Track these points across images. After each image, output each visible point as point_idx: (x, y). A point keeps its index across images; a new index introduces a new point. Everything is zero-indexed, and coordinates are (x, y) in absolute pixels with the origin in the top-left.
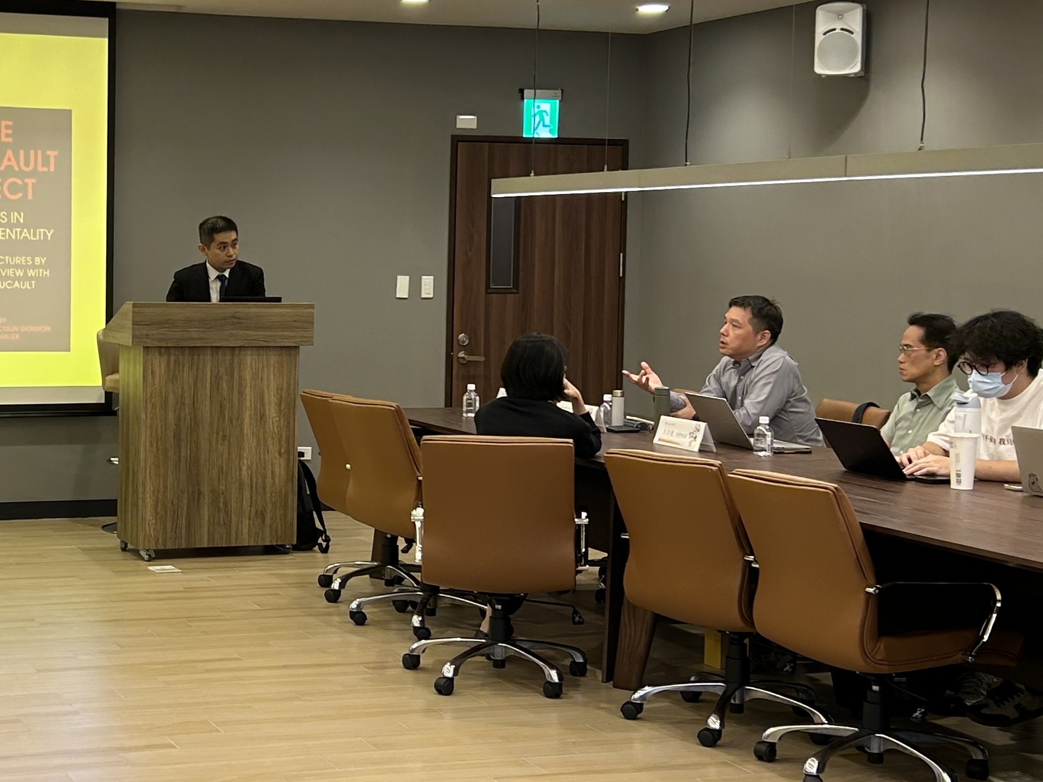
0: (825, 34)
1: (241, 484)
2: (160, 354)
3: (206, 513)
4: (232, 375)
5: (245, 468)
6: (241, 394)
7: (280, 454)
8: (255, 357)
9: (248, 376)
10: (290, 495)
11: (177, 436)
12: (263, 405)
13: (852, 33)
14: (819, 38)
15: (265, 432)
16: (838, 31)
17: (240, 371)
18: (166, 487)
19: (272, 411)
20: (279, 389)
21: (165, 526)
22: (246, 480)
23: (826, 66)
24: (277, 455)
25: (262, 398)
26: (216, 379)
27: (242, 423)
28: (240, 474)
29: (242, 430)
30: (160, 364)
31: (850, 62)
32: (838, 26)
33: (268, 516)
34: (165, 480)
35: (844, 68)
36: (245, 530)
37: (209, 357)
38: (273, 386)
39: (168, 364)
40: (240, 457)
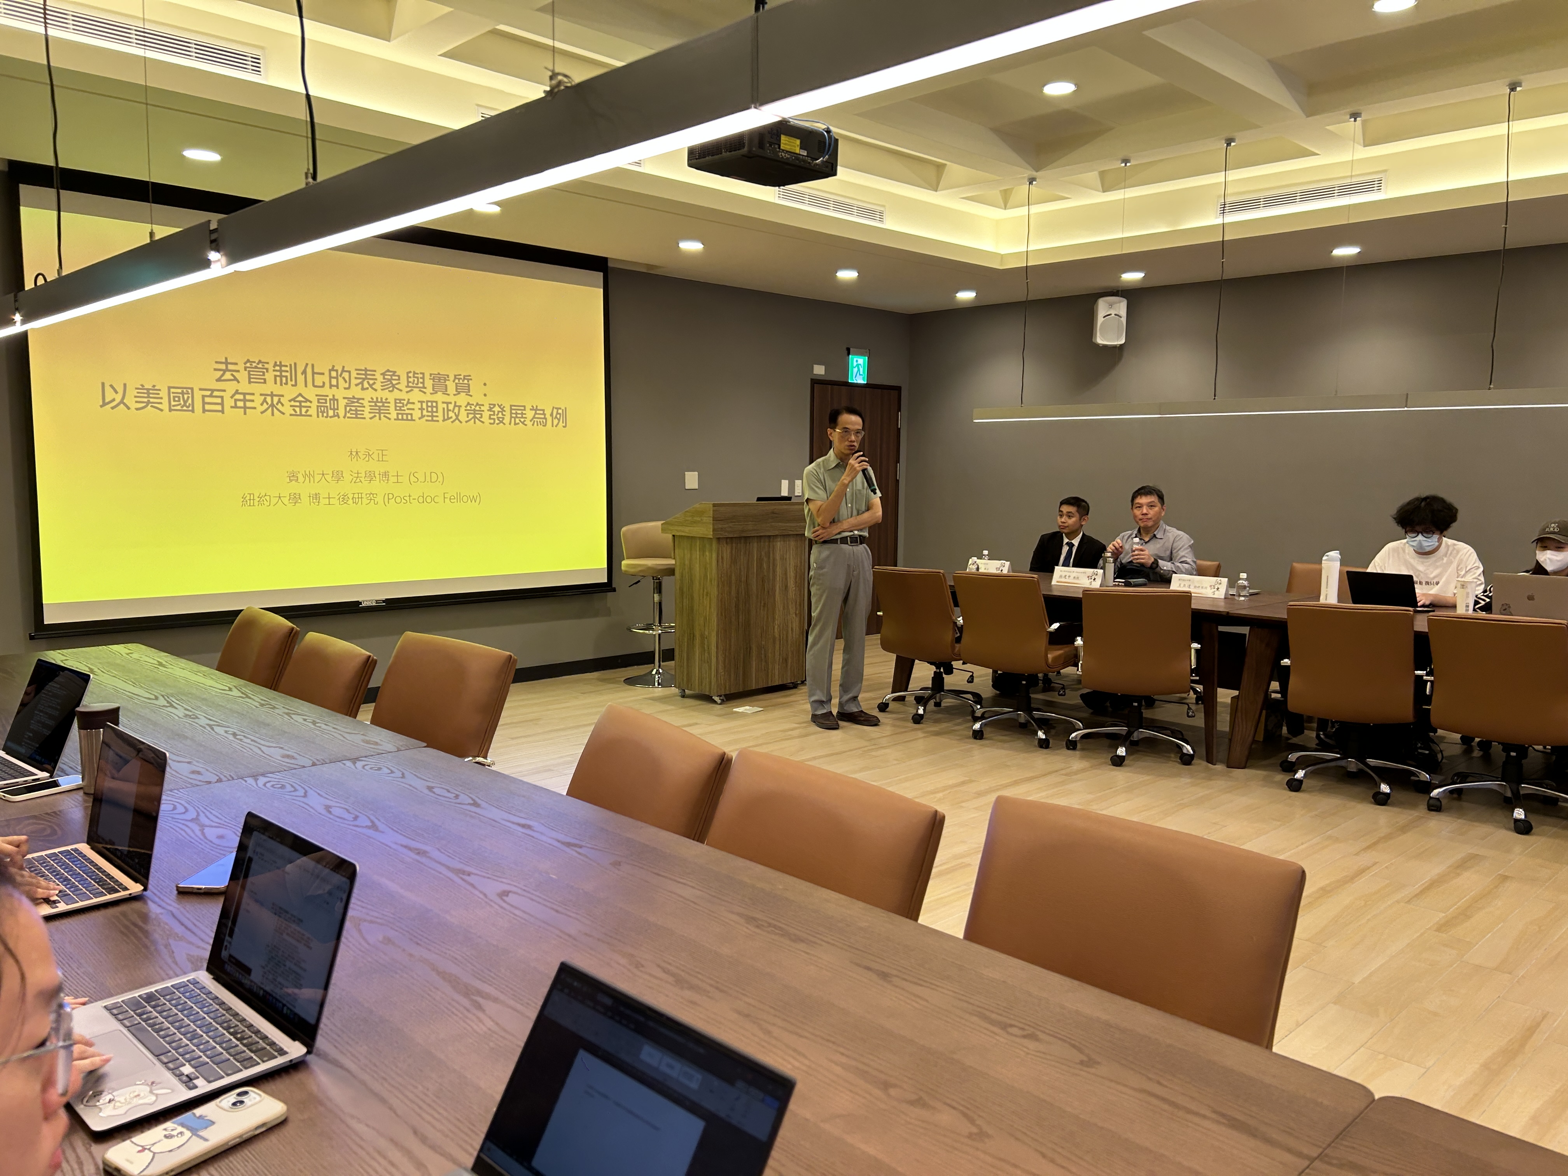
0: (1104, 317)
1: (774, 639)
2: (727, 543)
3: (754, 663)
4: (769, 558)
5: (776, 627)
6: (774, 571)
7: (796, 614)
8: (782, 543)
9: (778, 557)
10: (801, 644)
11: (737, 606)
12: (786, 579)
13: (1121, 317)
14: (1100, 320)
15: (787, 599)
16: (1113, 315)
17: (773, 554)
18: (730, 646)
19: (791, 584)
20: (796, 566)
21: (730, 676)
22: (777, 635)
23: (1103, 337)
24: (794, 616)
25: (786, 574)
26: (760, 560)
27: (775, 593)
28: (774, 632)
29: (774, 599)
30: (727, 551)
31: (1118, 339)
32: (1113, 312)
33: (790, 661)
34: (730, 641)
35: (1115, 342)
36: (777, 673)
37: (755, 545)
38: (792, 563)
39: (731, 552)
40: (774, 619)
